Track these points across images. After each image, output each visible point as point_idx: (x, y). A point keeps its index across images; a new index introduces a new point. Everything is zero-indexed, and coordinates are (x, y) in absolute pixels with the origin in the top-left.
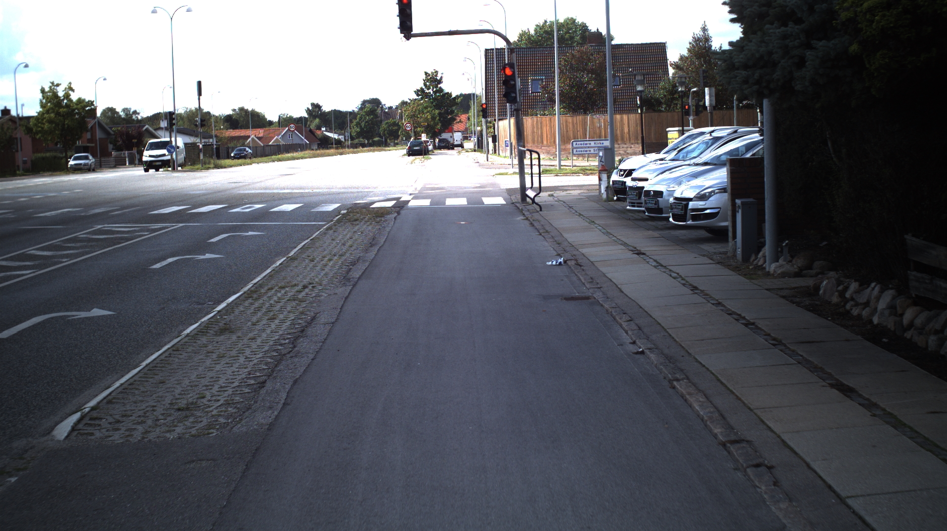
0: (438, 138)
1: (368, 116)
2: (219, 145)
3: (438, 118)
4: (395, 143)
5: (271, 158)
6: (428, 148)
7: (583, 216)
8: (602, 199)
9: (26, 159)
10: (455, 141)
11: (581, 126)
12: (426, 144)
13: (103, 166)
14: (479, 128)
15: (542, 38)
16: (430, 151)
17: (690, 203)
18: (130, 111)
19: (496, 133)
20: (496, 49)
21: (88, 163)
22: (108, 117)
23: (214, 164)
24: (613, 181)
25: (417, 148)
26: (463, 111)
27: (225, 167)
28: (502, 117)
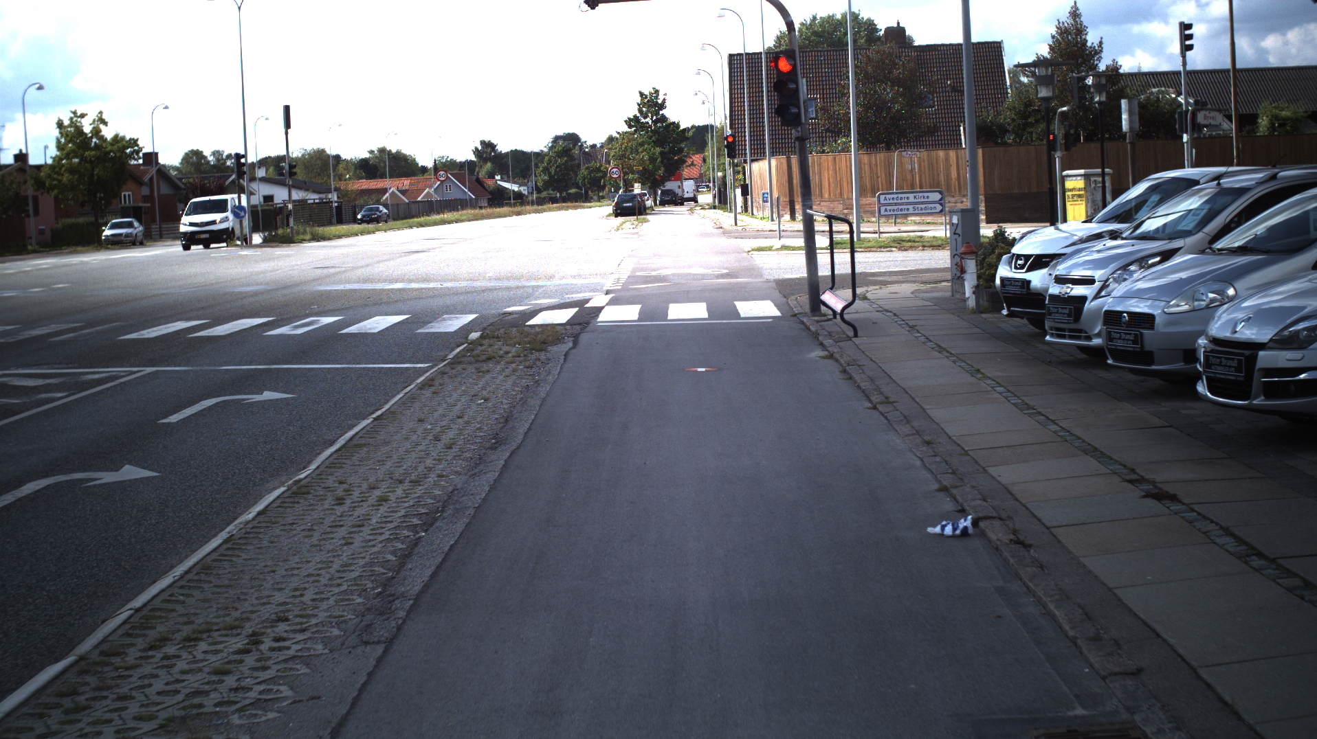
0: (660, 189)
1: (560, 157)
2: (341, 202)
3: (659, 160)
4: (599, 196)
5: (408, 222)
6: (645, 205)
7: (948, 352)
8: (965, 308)
9: (43, 227)
10: (685, 193)
11: (883, 168)
12: (641, 198)
13: (164, 236)
14: (720, 174)
15: (810, 42)
16: (648, 208)
17: (1261, 353)
18: (222, 155)
19: (748, 182)
20: (747, 54)
21: (131, 233)
22: (193, 164)
23: (312, 234)
24: (1002, 279)
25: (628, 205)
26: (697, 149)
27: (329, 239)
28: (758, 155)
